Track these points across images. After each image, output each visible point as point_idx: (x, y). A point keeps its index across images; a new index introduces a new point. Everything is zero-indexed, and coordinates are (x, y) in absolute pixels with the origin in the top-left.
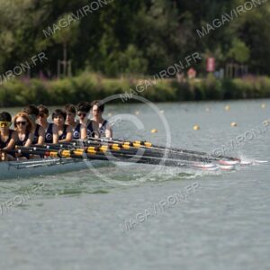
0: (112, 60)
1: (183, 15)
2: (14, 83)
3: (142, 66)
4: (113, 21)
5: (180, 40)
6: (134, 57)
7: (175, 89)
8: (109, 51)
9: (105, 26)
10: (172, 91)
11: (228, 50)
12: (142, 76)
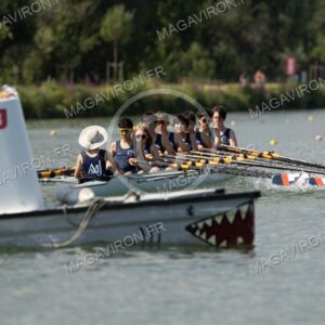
0: (173, 61)
1: (257, 7)
2: (54, 89)
3: (208, 68)
4: (173, 15)
5: (254, 37)
6: (199, 58)
7: (248, 97)
8: (168, 51)
9: (164, 20)
10: (244, 98)
11: (311, 49)
12: (208, 80)
